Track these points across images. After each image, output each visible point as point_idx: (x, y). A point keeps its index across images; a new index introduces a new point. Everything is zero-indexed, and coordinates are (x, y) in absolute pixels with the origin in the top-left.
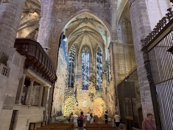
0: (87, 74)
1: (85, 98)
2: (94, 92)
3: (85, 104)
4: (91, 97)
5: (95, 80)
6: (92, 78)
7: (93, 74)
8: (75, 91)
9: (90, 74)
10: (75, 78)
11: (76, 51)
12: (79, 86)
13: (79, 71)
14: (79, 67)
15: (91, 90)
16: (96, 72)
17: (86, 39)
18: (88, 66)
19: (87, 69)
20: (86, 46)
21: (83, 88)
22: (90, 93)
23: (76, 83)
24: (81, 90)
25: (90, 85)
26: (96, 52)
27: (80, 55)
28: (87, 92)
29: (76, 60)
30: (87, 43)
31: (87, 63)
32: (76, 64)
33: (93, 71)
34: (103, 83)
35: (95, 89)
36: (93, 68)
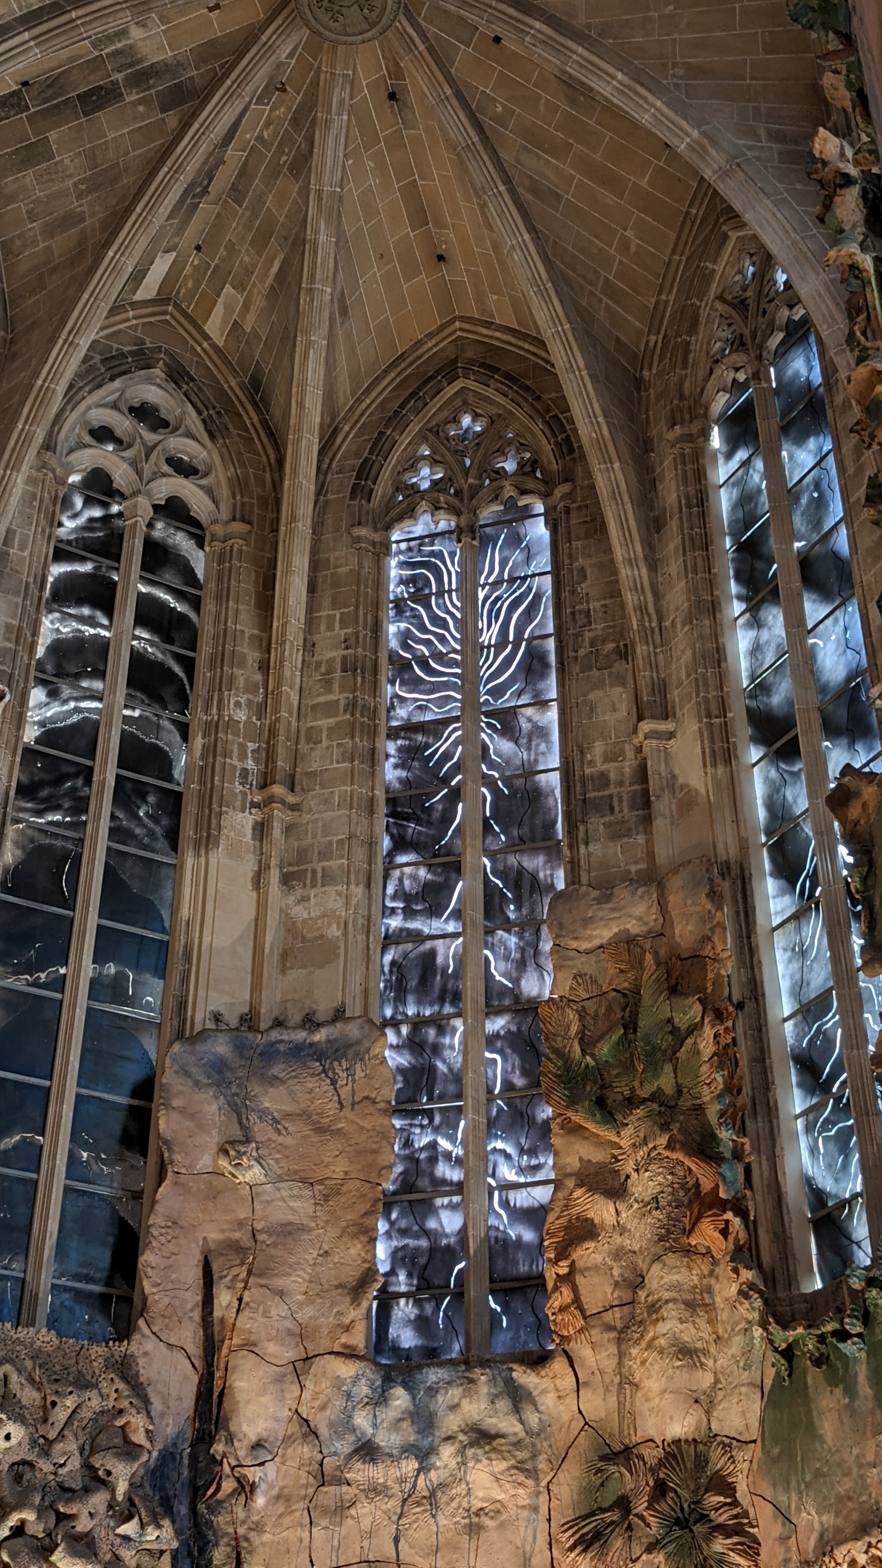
0: (530, 956)
2: (741, 1414)
5: (710, 1042)
6: (635, 1015)
7: (653, 917)
8: (180, 1434)
9: (587, 922)
10: (196, 1083)
11: (239, 485)
12: (281, 1294)
13: (299, 912)
14: (307, 817)
15: (649, 1346)
16: (733, 851)
17: (411, 193)
18: (530, 772)
19: (518, 845)
20: (469, 354)
21: (422, 1324)
22: (602, 1458)
23: (214, 1194)
24: (356, 1379)
25: (591, 1215)
26: (706, 416)
27: (343, 570)
28: (518, 1444)
29: (242, 664)
30: (480, 298)
31: (519, 694)
32: (243, 757)
33: (668, 842)
35: (751, 1310)
36: (654, 785)
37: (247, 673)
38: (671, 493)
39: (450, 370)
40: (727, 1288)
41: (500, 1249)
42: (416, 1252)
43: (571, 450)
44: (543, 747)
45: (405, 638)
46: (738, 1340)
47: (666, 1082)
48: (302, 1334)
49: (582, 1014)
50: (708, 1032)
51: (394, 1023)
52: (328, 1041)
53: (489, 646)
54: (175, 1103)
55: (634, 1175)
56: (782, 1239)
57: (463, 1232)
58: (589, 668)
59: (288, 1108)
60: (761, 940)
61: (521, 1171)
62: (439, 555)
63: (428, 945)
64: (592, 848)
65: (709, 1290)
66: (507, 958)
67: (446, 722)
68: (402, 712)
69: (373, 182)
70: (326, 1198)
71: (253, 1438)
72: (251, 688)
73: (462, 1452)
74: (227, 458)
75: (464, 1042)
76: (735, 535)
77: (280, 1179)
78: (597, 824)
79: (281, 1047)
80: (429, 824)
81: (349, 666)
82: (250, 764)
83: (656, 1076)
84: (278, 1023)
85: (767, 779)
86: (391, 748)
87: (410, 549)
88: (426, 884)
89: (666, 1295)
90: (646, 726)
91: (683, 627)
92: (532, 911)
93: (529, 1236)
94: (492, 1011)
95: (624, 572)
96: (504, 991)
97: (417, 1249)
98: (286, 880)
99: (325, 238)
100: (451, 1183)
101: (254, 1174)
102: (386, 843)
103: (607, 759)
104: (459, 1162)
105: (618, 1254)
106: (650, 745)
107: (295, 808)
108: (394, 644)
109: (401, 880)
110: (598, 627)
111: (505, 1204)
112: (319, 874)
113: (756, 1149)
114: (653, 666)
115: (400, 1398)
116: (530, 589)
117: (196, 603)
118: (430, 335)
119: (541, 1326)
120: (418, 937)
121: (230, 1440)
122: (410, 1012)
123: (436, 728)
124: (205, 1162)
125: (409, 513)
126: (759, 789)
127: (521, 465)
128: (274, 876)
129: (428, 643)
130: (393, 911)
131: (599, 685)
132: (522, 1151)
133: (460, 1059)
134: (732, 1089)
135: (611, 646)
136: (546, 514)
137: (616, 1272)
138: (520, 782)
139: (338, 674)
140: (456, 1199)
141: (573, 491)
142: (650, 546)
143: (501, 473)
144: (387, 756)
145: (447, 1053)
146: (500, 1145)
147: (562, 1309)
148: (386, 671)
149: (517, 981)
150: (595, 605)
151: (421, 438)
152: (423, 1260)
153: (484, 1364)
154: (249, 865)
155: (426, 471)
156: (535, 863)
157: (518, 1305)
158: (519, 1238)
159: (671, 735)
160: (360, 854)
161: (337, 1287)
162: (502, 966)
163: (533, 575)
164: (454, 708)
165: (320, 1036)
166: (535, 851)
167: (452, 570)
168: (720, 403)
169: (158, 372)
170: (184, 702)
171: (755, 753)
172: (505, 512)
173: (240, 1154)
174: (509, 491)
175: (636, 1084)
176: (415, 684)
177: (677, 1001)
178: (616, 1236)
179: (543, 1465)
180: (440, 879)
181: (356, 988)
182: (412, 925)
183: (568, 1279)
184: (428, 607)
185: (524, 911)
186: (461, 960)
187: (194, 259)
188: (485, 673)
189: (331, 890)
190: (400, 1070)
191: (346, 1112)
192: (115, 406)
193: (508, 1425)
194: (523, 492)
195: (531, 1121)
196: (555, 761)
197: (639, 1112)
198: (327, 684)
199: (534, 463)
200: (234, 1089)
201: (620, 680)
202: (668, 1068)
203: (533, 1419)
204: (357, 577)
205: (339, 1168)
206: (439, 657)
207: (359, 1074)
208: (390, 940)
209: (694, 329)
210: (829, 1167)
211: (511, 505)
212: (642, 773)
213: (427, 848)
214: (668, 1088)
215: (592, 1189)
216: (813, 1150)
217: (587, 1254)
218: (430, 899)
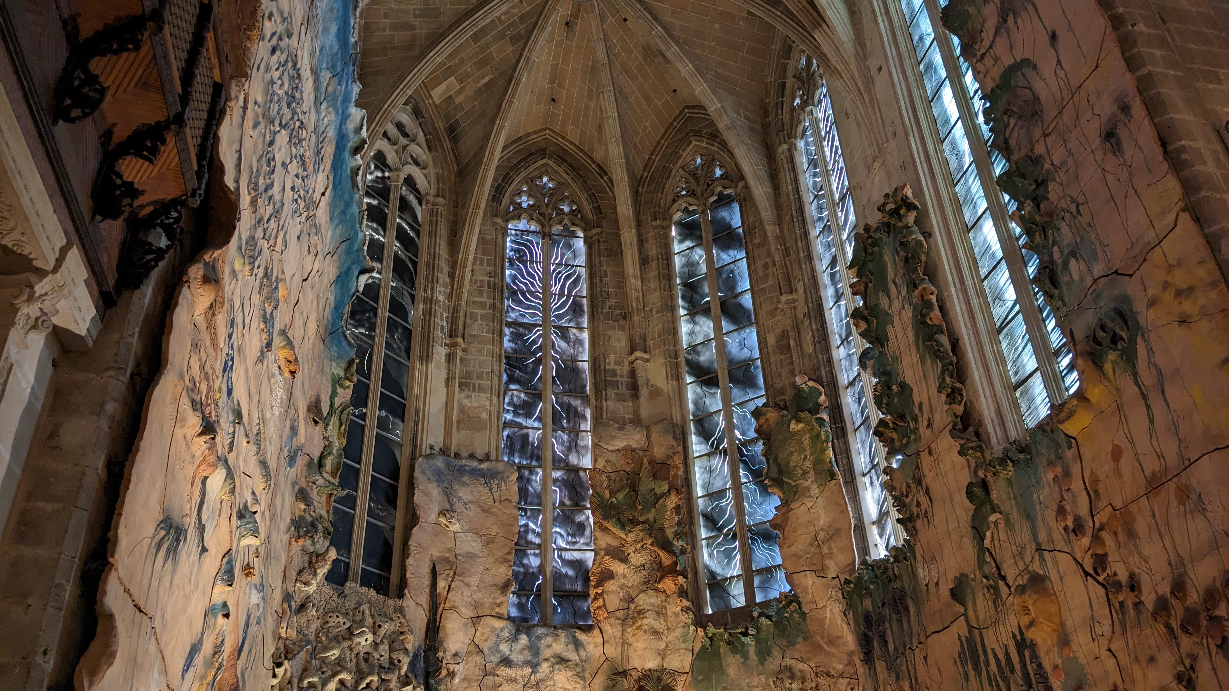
0: (573, 446)
2: (681, 662)
5: (672, 501)
6: (635, 484)
7: (643, 442)
8: (422, 645)
9: (613, 438)
10: (429, 479)
11: (440, 178)
12: (468, 585)
13: (466, 402)
14: (470, 357)
15: (638, 628)
16: (681, 421)
17: (556, 68)
18: (574, 360)
19: (568, 392)
20: (552, 148)
21: (521, 607)
22: (614, 674)
23: (437, 534)
24: (503, 629)
25: (612, 568)
26: (671, 219)
27: (489, 237)
28: (577, 665)
29: (442, 273)
30: (565, 124)
31: (569, 321)
32: (442, 319)
33: (646, 409)
34: (795, 530)
35: (688, 618)
36: (640, 381)
37: (443, 277)
38: (653, 250)
39: (542, 153)
40: (675, 606)
41: (558, 576)
43: (601, 213)
44: (581, 349)
45: (514, 279)
46: (680, 630)
47: (651, 516)
48: (476, 605)
49: (609, 478)
50: (672, 498)
52: (487, 469)
53: (555, 294)
54: (420, 487)
55: (632, 554)
56: (697, 590)
57: (540, 567)
58: (607, 319)
59: (470, 498)
60: (691, 463)
61: (568, 543)
62: (531, 242)
63: (525, 431)
64: (609, 403)
65: (665, 608)
66: (563, 444)
67: (536, 325)
68: (513, 315)
69: (544, 58)
70: (488, 544)
71: (454, 651)
72: (446, 285)
73: (552, 666)
74: (436, 163)
75: (542, 480)
76: (683, 279)
77: (467, 531)
78: (611, 392)
79: (467, 469)
80: (526, 373)
81: (492, 286)
82: (445, 324)
83: (648, 513)
84: (459, 455)
85: (695, 392)
87: (517, 235)
88: (524, 402)
89: (648, 608)
90: (638, 354)
91: (657, 313)
92: (575, 425)
93: (571, 573)
94: (556, 468)
95: (630, 279)
96: (561, 460)
97: (519, 572)
98: (461, 385)
100: (535, 544)
101: (455, 527)
102: (505, 377)
103: (616, 363)
104: (539, 535)
105: (622, 587)
106: (638, 363)
107: (464, 350)
108: (509, 280)
109: (512, 396)
110: (612, 301)
111: (560, 557)
112: (477, 386)
114: (640, 326)
115: (524, 639)
116: (575, 272)
117: (418, 233)
119: (584, 614)
120: (520, 426)
121: (445, 651)
122: (516, 461)
123: (530, 327)
124: (435, 518)
125: (519, 218)
126: (691, 395)
127: (572, 211)
128: (455, 382)
129: (525, 284)
130: (508, 411)
131: (613, 328)
132: (568, 534)
133: (540, 487)
134: (679, 524)
135: (618, 311)
136: (585, 238)
137: (621, 595)
138: (570, 363)
139: (486, 289)
140: (537, 551)
141: (602, 232)
142: (643, 271)
143: (562, 210)
144: (506, 335)
145: (534, 483)
146: (558, 530)
147: (598, 608)
148: (506, 293)
149: (567, 456)
150: (612, 289)
152: (521, 577)
154: (443, 375)
155: (524, 198)
156: (576, 403)
157: (566, 603)
158: (566, 573)
159: (647, 361)
160: (495, 380)
161: (494, 585)
162: (560, 447)
163: (577, 266)
164: (539, 320)
165: (484, 466)
166: (576, 397)
167: (538, 252)
168: (678, 216)
169: (409, 109)
170: (413, 283)
171: (689, 379)
172: (563, 230)
173: (452, 517)
174: (566, 221)
175: (636, 515)
176: (519, 303)
177: (657, 482)
178: (622, 579)
179: (587, 675)
180: (531, 401)
181: (493, 445)
182: (518, 420)
183: (601, 595)
184: (526, 267)
185: (571, 424)
186: (540, 441)
188: (553, 307)
189: (483, 395)
191: (497, 504)
193: (573, 656)
194: (574, 224)
195: (573, 521)
196: (586, 357)
197: (638, 527)
198: (482, 293)
199: (579, 211)
200: (446, 485)
201: (622, 328)
203: (583, 654)
204: (495, 242)
205: (494, 530)
206: (532, 293)
207: (503, 488)
208: (507, 424)
209: (668, 178)
210: (719, 563)
211: (566, 228)
212: (633, 373)
213: (525, 384)
214: (652, 520)
215: (613, 557)
216: (711, 555)
217: (611, 586)
218: (526, 409)
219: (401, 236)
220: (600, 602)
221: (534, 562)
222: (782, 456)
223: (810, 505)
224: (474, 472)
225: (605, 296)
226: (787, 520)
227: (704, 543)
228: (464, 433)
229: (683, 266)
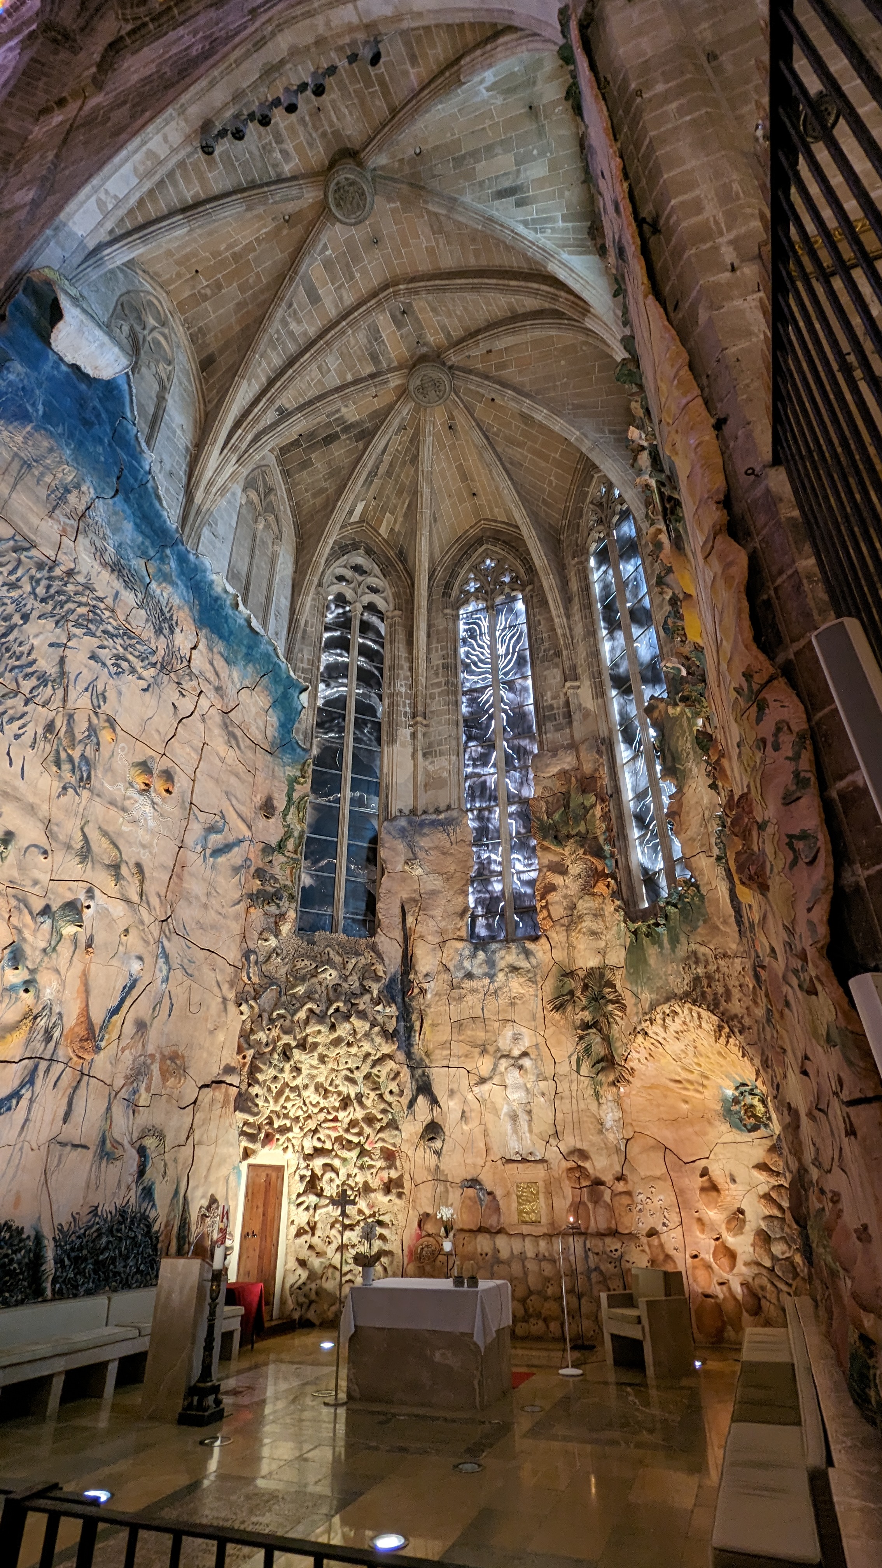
0: (522, 782)
1: (516, 1038)
2: (617, 957)
3: (514, 1118)
4: (587, 1016)
5: (600, 811)
6: (568, 802)
7: (574, 762)
8: (396, 972)
9: (547, 765)
10: (394, 837)
11: (396, 595)
12: (432, 917)
13: (430, 768)
14: (431, 729)
15: (579, 931)
16: (606, 734)
17: (460, 468)
18: (521, 706)
19: (517, 736)
20: (488, 534)
21: (489, 927)
22: (563, 975)
23: (404, 880)
24: (464, 949)
25: (554, 882)
26: (588, 553)
27: (441, 628)
28: (528, 971)
29: (402, 668)
30: (491, 510)
31: (515, 674)
32: (404, 706)
33: (579, 730)
34: (688, 813)
35: (620, 916)
36: (572, 708)
37: (404, 672)
38: (574, 586)
39: (480, 541)
40: (609, 908)
41: (518, 897)
42: (485, 899)
43: (532, 571)
44: (526, 695)
45: (467, 654)
46: (615, 928)
47: (582, 828)
48: (441, 932)
49: (547, 803)
50: (599, 807)
51: (471, 810)
52: (445, 818)
53: (502, 655)
54: (386, 845)
55: (571, 866)
56: (631, 888)
57: (503, 891)
58: (543, 661)
59: (431, 845)
60: (619, 770)
61: (525, 866)
62: (479, 619)
63: (483, 778)
64: (548, 735)
65: (603, 909)
66: (515, 782)
67: (486, 687)
68: (468, 684)
69: (444, 464)
70: (448, 880)
71: (425, 972)
72: (406, 678)
73: (506, 975)
74: (391, 584)
75: (500, 816)
76: (602, 602)
77: (429, 873)
78: (550, 726)
79: (427, 822)
80: (481, 729)
81: (445, 667)
82: (407, 709)
83: (578, 826)
84: (425, 812)
85: (619, 703)
86: (464, 699)
87: (467, 617)
88: (481, 754)
89: (585, 912)
90: (568, 684)
91: (582, 642)
92: (525, 763)
93: (529, 891)
94: (510, 803)
95: (556, 620)
96: (514, 795)
98: (425, 755)
99: (426, 490)
100: (497, 872)
101: (419, 871)
102: (464, 738)
103: (553, 698)
104: (500, 864)
105: (565, 897)
106: (570, 692)
107: (426, 726)
108: (463, 656)
109: (471, 753)
110: (547, 644)
111: (519, 879)
112: (438, 752)
113: (620, 853)
114: (570, 658)
115: (481, 955)
116: (518, 630)
117: (382, 645)
118: (471, 527)
119: (536, 926)
120: (479, 775)
121: (416, 973)
122: (477, 805)
123: (482, 690)
124: (399, 868)
125: (466, 602)
126: (616, 707)
127: (512, 579)
128: (420, 754)
129: (477, 656)
130: (468, 765)
131: (548, 668)
132: (525, 858)
133: (498, 823)
134: (609, 829)
135: (552, 652)
136: (523, 598)
137: (565, 904)
138: (517, 710)
139: (441, 670)
140: (499, 878)
141: (534, 588)
142: (566, 609)
143: (503, 583)
144: (463, 703)
145: (493, 821)
146: (516, 856)
147: (544, 919)
148: (460, 668)
149: (520, 791)
150: (545, 635)
151: (470, 570)
152: (488, 902)
153: (513, 941)
154: (410, 750)
155: (472, 584)
156: (525, 743)
157: (526, 918)
158: (525, 892)
159: (579, 687)
160: (454, 743)
161: (454, 914)
162: (513, 785)
163: (519, 625)
164: (489, 681)
165: (442, 816)
166: (525, 738)
167: (485, 624)
168: (593, 547)
169: (361, 551)
170: (379, 685)
171: (614, 693)
172: (506, 599)
173: (413, 864)
174: (507, 590)
175: (570, 829)
176: (472, 673)
177: (585, 796)
178: (564, 890)
179: (539, 979)
180: (486, 752)
181: (455, 797)
182: (476, 771)
183: (546, 907)
184: (476, 640)
185: (522, 763)
186: (496, 784)
187: (373, 503)
188: (501, 666)
189: (443, 758)
190: (475, 829)
191: (454, 846)
192: (345, 566)
193: (524, 964)
194: (513, 590)
195: (528, 846)
196: (531, 701)
197: (572, 841)
198: (437, 675)
199: (517, 577)
200: (409, 839)
201: (556, 665)
202: (583, 823)
203: (534, 961)
204: (446, 630)
205: (452, 869)
206: (482, 661)
207: (458, 831)
208: (467, 777)
209: (581, 517)
210: (650, 858)
211: (508, 595)
212: (567, 704)
213: (480, 739)
214: (583, 830)
215: (554, 872)
216: (643, 852)
217: (553, 897)
218: (483, 760)
219: (364, 651)
220: (545, 913)
221: (497, 887)
222: (672, 744)
223: (694, 786)
224: (434, 823)
225: (539, 641)
226: (681, 805)
227: (637, 842)
228: (429, 793)
229: (601, 591)
